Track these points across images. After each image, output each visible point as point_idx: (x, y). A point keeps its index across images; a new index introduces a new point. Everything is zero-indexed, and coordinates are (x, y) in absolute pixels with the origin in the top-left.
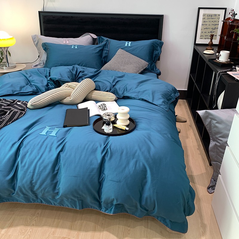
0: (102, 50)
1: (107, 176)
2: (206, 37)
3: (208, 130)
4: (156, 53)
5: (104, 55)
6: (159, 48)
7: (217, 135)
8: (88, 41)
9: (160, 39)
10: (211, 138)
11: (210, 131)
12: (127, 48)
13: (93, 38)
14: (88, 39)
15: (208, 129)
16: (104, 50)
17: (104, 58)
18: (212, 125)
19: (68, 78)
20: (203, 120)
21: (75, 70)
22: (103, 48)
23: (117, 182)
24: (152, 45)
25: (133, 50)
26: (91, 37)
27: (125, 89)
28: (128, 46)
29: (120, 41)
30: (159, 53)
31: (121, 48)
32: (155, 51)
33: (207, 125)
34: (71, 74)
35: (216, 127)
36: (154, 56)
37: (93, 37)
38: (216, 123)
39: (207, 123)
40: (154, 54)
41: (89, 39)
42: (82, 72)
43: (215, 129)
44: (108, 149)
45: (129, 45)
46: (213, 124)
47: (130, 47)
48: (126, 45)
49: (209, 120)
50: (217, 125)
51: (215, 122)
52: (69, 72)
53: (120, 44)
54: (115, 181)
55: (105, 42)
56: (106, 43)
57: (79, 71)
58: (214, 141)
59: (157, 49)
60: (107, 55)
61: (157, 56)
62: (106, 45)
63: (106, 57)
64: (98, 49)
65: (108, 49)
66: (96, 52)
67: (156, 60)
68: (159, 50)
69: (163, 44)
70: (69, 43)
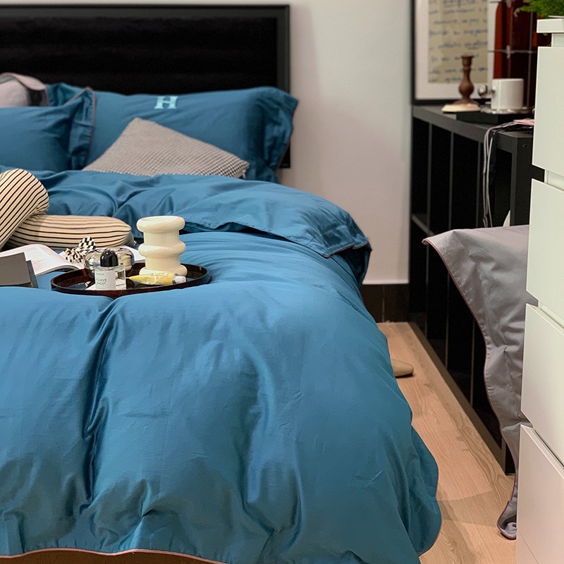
0: (67, 125)
1: (116, 403)
2: (450, 75)
3: (471, 307)
4: (275, 132)
5: (75, 143)
6: (282, 114)
7: (505, 316)
9: (286, 86)
10: (486, 338)
11: (481, 311)
12: (163, 116)
15: (471, 300)
16: (73, 126)
17: (75, 152)
18: (484, 282)
20: (449, 264)
22: (72, 116)
23: (155, 416)
24: (259, 103)
25: (187, 121)
27: (164, 205)
30: (285, 133)
31: (140, 114)
32: (268, 128)
33: (466, 286)
35: (496, 285)
36: (267, 144)
38: (495, 269)
39: (465, 279)
40: (268, 137)
43: (493, 295)
44: (114, 317)
45: (172, 106)
46: (486, 278)
47: (177, 111)
49: (469, 265)
50: (498, 276)
51: (490, 266)
54: (146, 416)
55: (79, 100)
58: (497, 346)
59: (275, 118)
60: (87, 142)
61: (281, 144)
62: (82, 110)
63: (83, 151)
64: (50, 120)
65: (89, 122)
66: (43, 129)
67: (275, 160)
68: (284, 124)
69: (296, 105)
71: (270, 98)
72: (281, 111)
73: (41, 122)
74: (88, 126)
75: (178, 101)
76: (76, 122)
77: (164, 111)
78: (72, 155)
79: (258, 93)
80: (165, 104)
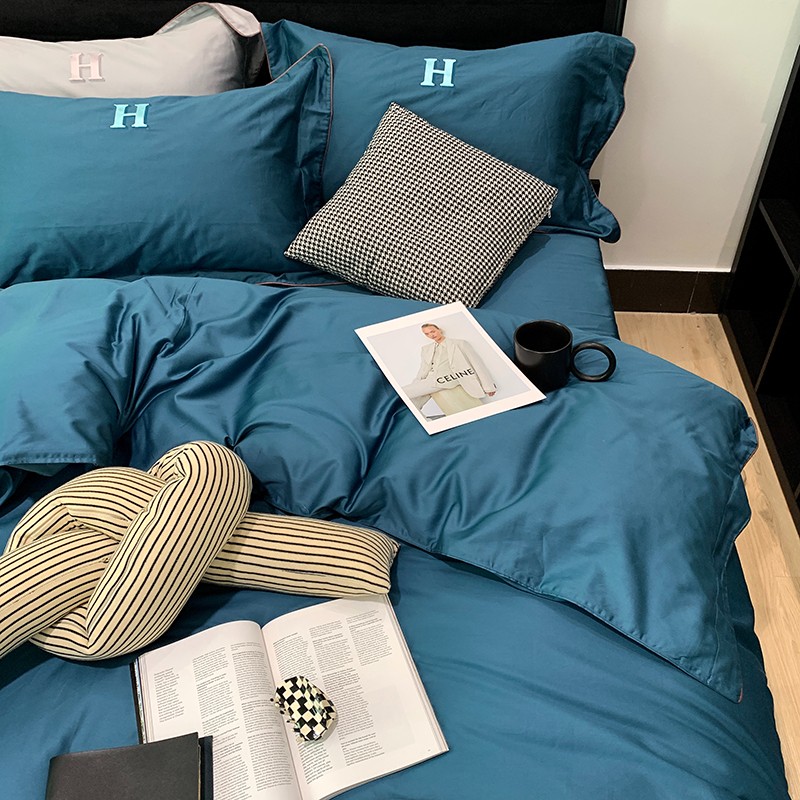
4: (597, 114)
5: (305, 146)
8: (212, 56)
12: (433, 100)
13: (236, 33)
14: (212, 41)
16: (302, 115)
17: (305, 162)
19: (70, 431)
21: (127, 335)
22: (299, 103)
24: (578, 71)
25: (470, 111)
26: (225, 29)
27: (447, 488)
28: (437, 90)
30: (610, 114)
31: (399, 97)
32: (587, 107)
34: (95, 387)
36: (582, 134)
37: (240, 31)
40: (585, 122)
41: (216, 45)
42: (170, 345)
45: (447, 82)
47: (454, 92)
48: (428, 81)
52: (77, 379)
53: (395, 73)
55: (309, 64)
56: (316, 67)
57: (148, 343)
59: (598, 93)
60: (322, 141)
61: (602, 132)
62: (315, 84)
63: (318, 154)
64: (266, 123)
65: (324, 106)
66: (256, 144)
67: (590, 155)
68: (610, 100)
69: (631, 61)
70: (103, 80)
71: (595, 59)
72: (608, 78)
73: (252, 131)
74: (324, 114)
75: (457, 70)
76: (306, 108)
77: (434, 90)
78: (302, 166)
79: (578, 52)
80: (437, 77)
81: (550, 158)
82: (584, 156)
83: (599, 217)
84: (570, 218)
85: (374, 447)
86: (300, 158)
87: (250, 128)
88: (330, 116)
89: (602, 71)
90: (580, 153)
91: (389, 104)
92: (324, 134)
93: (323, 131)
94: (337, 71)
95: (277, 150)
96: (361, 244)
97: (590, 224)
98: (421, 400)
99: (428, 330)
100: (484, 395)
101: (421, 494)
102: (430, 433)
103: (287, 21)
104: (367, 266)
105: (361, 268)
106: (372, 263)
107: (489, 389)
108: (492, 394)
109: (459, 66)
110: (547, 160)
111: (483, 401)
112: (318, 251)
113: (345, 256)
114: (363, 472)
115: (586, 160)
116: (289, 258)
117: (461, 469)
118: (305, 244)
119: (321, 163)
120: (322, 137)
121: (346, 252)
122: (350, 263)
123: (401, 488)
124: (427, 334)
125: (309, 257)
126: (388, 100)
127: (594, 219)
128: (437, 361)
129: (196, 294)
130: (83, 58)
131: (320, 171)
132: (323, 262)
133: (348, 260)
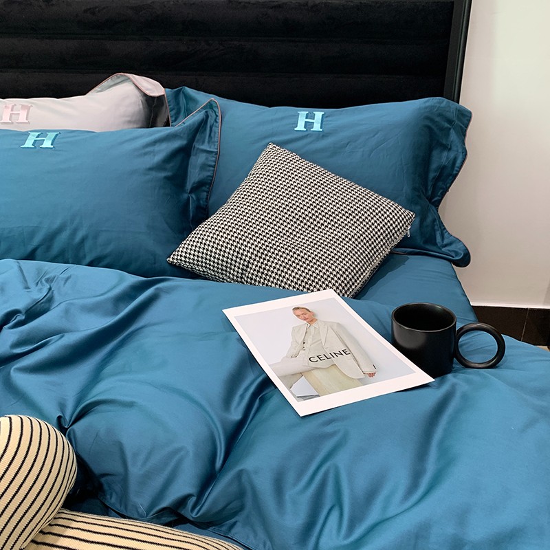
0: (184, 153)
4: (444, 159)
5: (194, 176)
8: (122, 110)
9: (455, 94)
12: (305, 141)
13: (145, 95)
14: (123, 99)
16: (193, 152)
17: (194, 190)
22: (191, 141)
24: (426, 122)
25: (336, 150)
26: (136, 92)
28: (308, 134)
29: (270, 106)
30: (455, 160)
31: (275, 139)
32: (435, 153)
36: (432, 175)
37: (147, 92)
40: (434, 166)
41: (127, 102)
45: (317, 127)
47: (322, 135)
48: (301, 126)
53: (272, 121)
55: (201, 115)
56: (207, 117)
59: (444, 142)
60: (209, 174)
61: (448, 175)
62: (205, 130)
63: (205, 185)
64: (159, 152)
65: (213, 146)
66: (148, 166)
67: (439, 194)
68: (454, 148)
69: (469, 120)
70: (29, 123)
71: (440, 115)
72: (452, 131)
73: (146, 157)
74: (212, 152)
75: (325, 120)
76: (197, 146)
77: (306, 133)
78: (191, 192)
79: (426, 108)
80: (308, 124)
81: (407, 189)
82: (433, 195)
83: (450, 244)
84: (426, 242)
85: (235, 434)
86: (189, 186)
87: (145, 154)
88: (217, 155)
89: (447, 125)
90: (430, 193)
91: (268, 144)
92: (212, 169)
93: (210, 166)
94: (225, 119)
95: (169, 174)
96: (237, 249)
97: (443, 249)
98: (290, 379)
99: (299, 312)
100: (362, 376)
101: (289, 493)
102: (301, 416)
103: (186, 88)
104: (242, 269)
105: (236, 271)
106: (247, 267)
107: (369, 370)
108: (372, 375)
109: (327, 117)
110: (404, 191)
111: (362, 382)
112: (198, 257)
113: (223, 261)
114: (218, 463)
115: (436, 199)
116: (171, 264)
117: (341, 459)
118: (187, 251)
119: (208, 192)
120: (209, 171)
121: (224, 256)
122: (226, 267)
123: (264, 485)
124: (298, 316)
125: (190, 263)
126: (267, 141)
127: (446, 246)
128: (309, 341)
129: (65, 276)
130: (15, 107)
131: (207, 199)
132: (202, 266)
133: (225, 264)
